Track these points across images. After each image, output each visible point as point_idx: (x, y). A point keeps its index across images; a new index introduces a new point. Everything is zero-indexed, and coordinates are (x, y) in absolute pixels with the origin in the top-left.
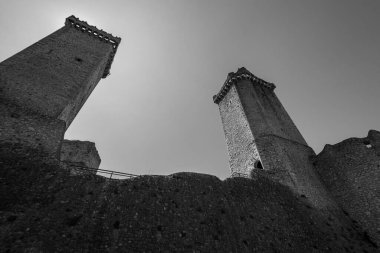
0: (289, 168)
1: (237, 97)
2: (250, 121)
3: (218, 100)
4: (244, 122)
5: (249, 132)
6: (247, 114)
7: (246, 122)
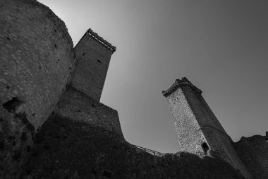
0: (225, 150)
1: (183, 96)
2: (195, 114)
3: (167, 94)
4: (191, 114)
5: (196, 122)
6: (193, 109)
7: (192, 115)
